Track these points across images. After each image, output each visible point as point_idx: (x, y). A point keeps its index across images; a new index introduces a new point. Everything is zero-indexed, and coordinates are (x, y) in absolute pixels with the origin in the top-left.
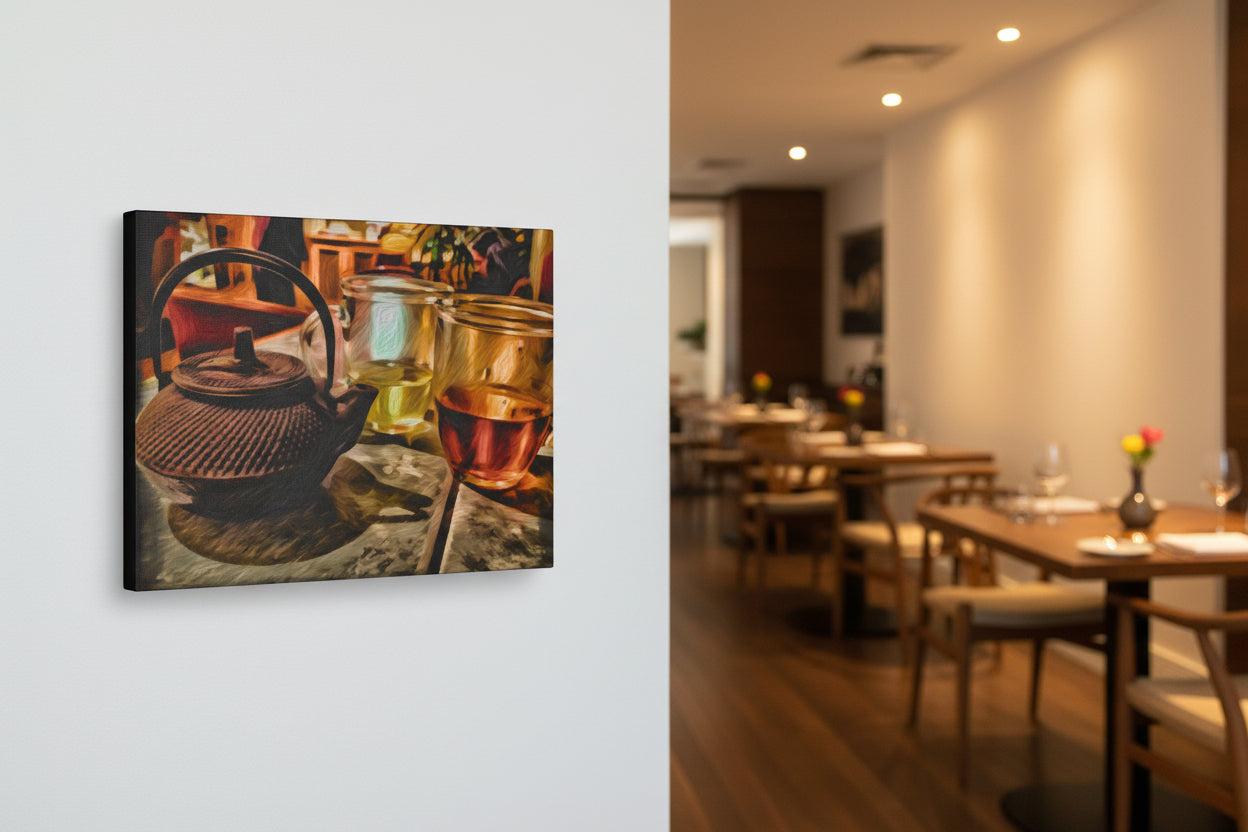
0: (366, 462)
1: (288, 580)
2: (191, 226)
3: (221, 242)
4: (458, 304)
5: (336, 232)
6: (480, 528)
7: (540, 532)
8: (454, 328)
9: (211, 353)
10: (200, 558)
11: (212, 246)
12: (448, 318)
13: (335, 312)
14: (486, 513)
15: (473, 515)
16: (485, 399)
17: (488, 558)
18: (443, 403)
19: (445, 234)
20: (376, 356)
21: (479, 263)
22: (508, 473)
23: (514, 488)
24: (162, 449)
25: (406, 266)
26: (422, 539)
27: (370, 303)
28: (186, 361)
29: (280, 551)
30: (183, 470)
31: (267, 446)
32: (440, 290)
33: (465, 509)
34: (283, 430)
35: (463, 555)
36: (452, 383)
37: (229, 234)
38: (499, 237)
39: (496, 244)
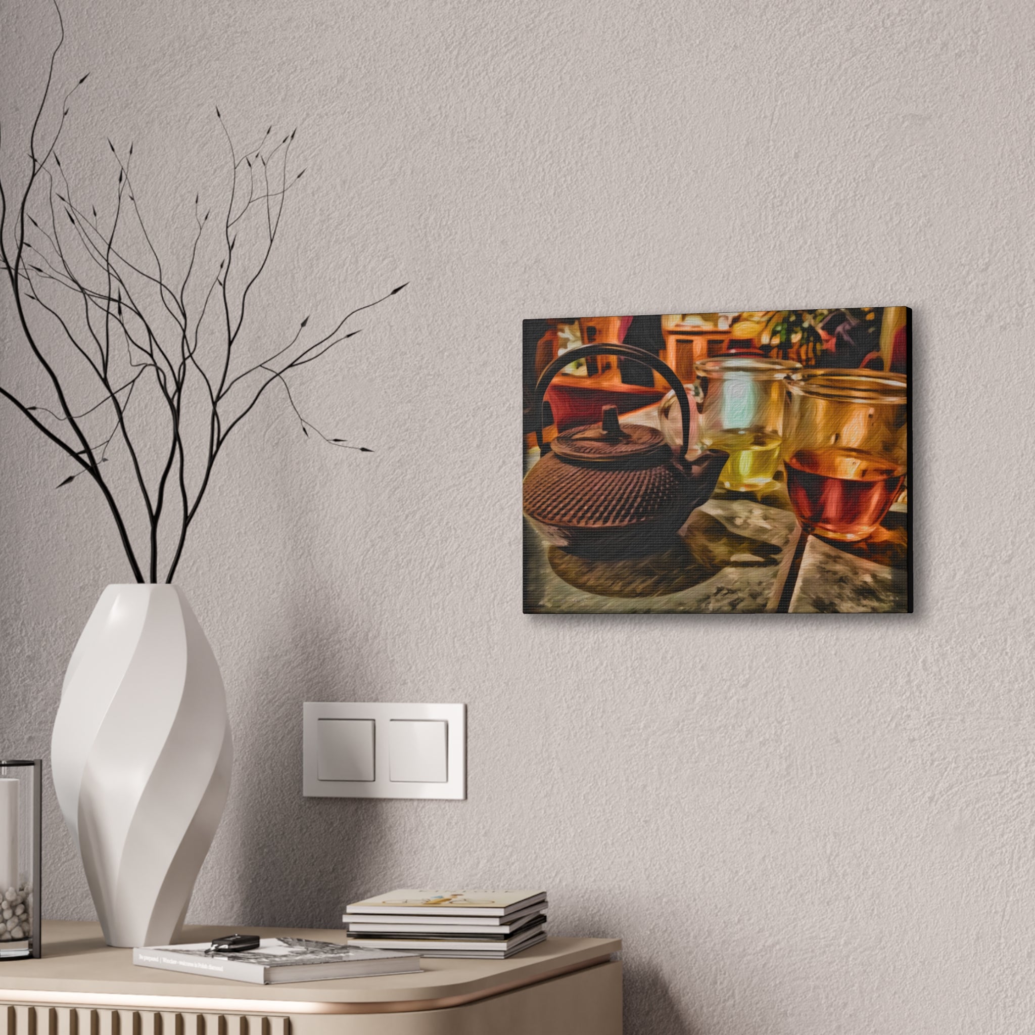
0: (719, 516)
1: (648, 612)
2: (567, 328)
3: (591, 339)
4: (807, 378)
5: (690, 324)
6: (829, 575)
7: (891, 581)
8: (803, 400)
9: (582, 428)
10: (574, 589)
11: (583, 343)
12: (796, 391)
13: (690, 390)
14: (835, 561)
15: (821, 563)
17: (837, 601)
19: (793, 318)
20: (727, 425)
21: (827, 341)
22: (859, 527)
23: (865, 540)
24: (544, 503)
25: (755, 348)
26: (772, 581)
27: (722, 381)
28: (563, 434)
29: (641, 587)
30: (560, 520)
31: (630, 500)
32: (790, 366)
33: (814, 558)
34: (644, 488)
35: (812, 598)
36: (802, 446)
37: (598, 332)
38: (848, 317)
39: (845, 323)
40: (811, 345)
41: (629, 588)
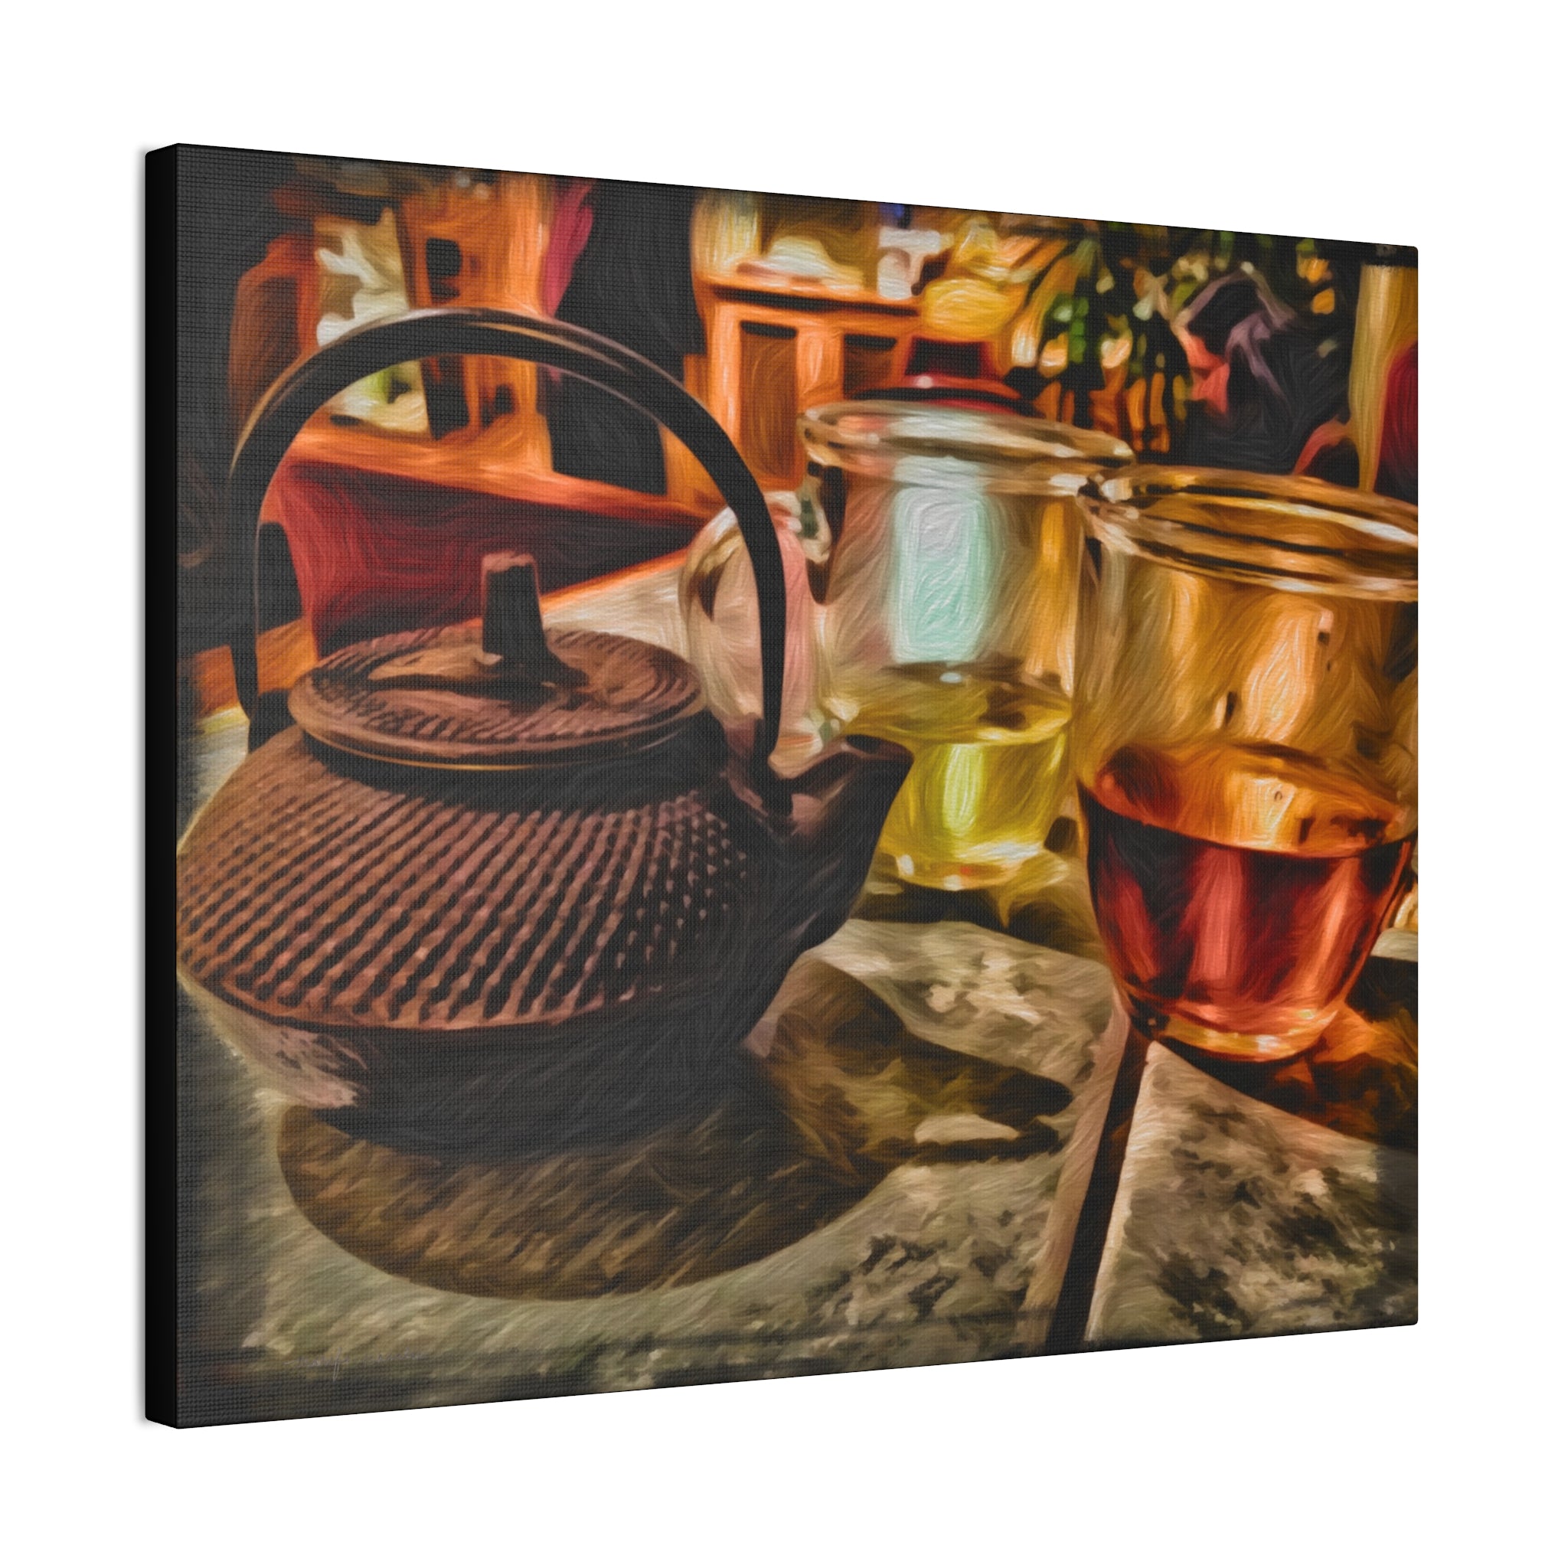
0: (877, 979)
2: (351, 237)
3: (441, 294)
4: (1147, 498)
5: (788, 268)
6: (1208, 1181)
7: (1379, 1187)
8: (1136, 569)
9: (408, 638)
10: (379, 1278)
11: (414, 302)
12: (1116, 539)
13: (786, 512)
14: (1225, 1131)
15: (1185, 1137)
16: (1221, 786)
17: (1229, 1266)
18: (1101, 799)
19: (1105, 284)
20: (906, 649)
21: (1205, 373)
22: (1290, 1010)
23: (1305, 1055)
24: (263, 934)
25: (994, 377)
26: (1040, 1210)
27: (889, 486)
28: (336, 658)
29: (619, 1253)
30: (327, 1003)
31: (583, 924)
32: (1094, 452)
33: (1163, 1119)
34: (629, 876)
35: (1159, 1261)
36: (1128, 735)
37: (466, 264)
38: (1262, 297)
39: (1254, 317)
40: (1158, 380)
41: (578, 1263)
